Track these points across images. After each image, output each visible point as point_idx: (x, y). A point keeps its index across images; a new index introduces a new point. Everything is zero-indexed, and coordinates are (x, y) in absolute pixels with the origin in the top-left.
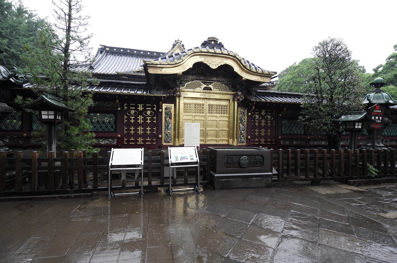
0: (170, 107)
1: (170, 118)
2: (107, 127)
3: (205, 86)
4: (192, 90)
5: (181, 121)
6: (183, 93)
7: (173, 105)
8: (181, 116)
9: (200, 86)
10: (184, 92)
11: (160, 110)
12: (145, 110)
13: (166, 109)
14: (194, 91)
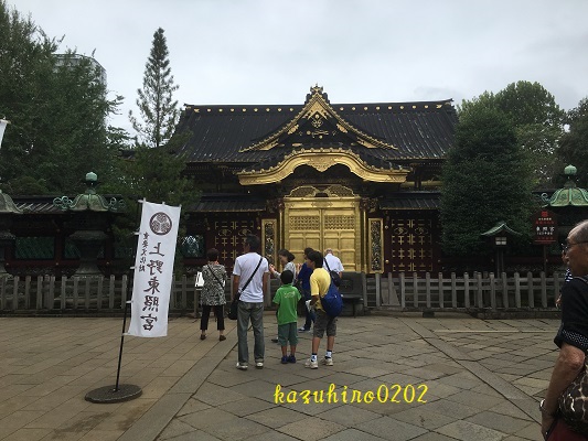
0: (271, 223)
1: (272, 237)
4: (300, 199)
5: (286, 241)
7: (276, 220)
8: (286, 234)
10: (289, 202)
11: (259, 228)
12: (240, 229)
13: (266, 225)
14: (303, 201)
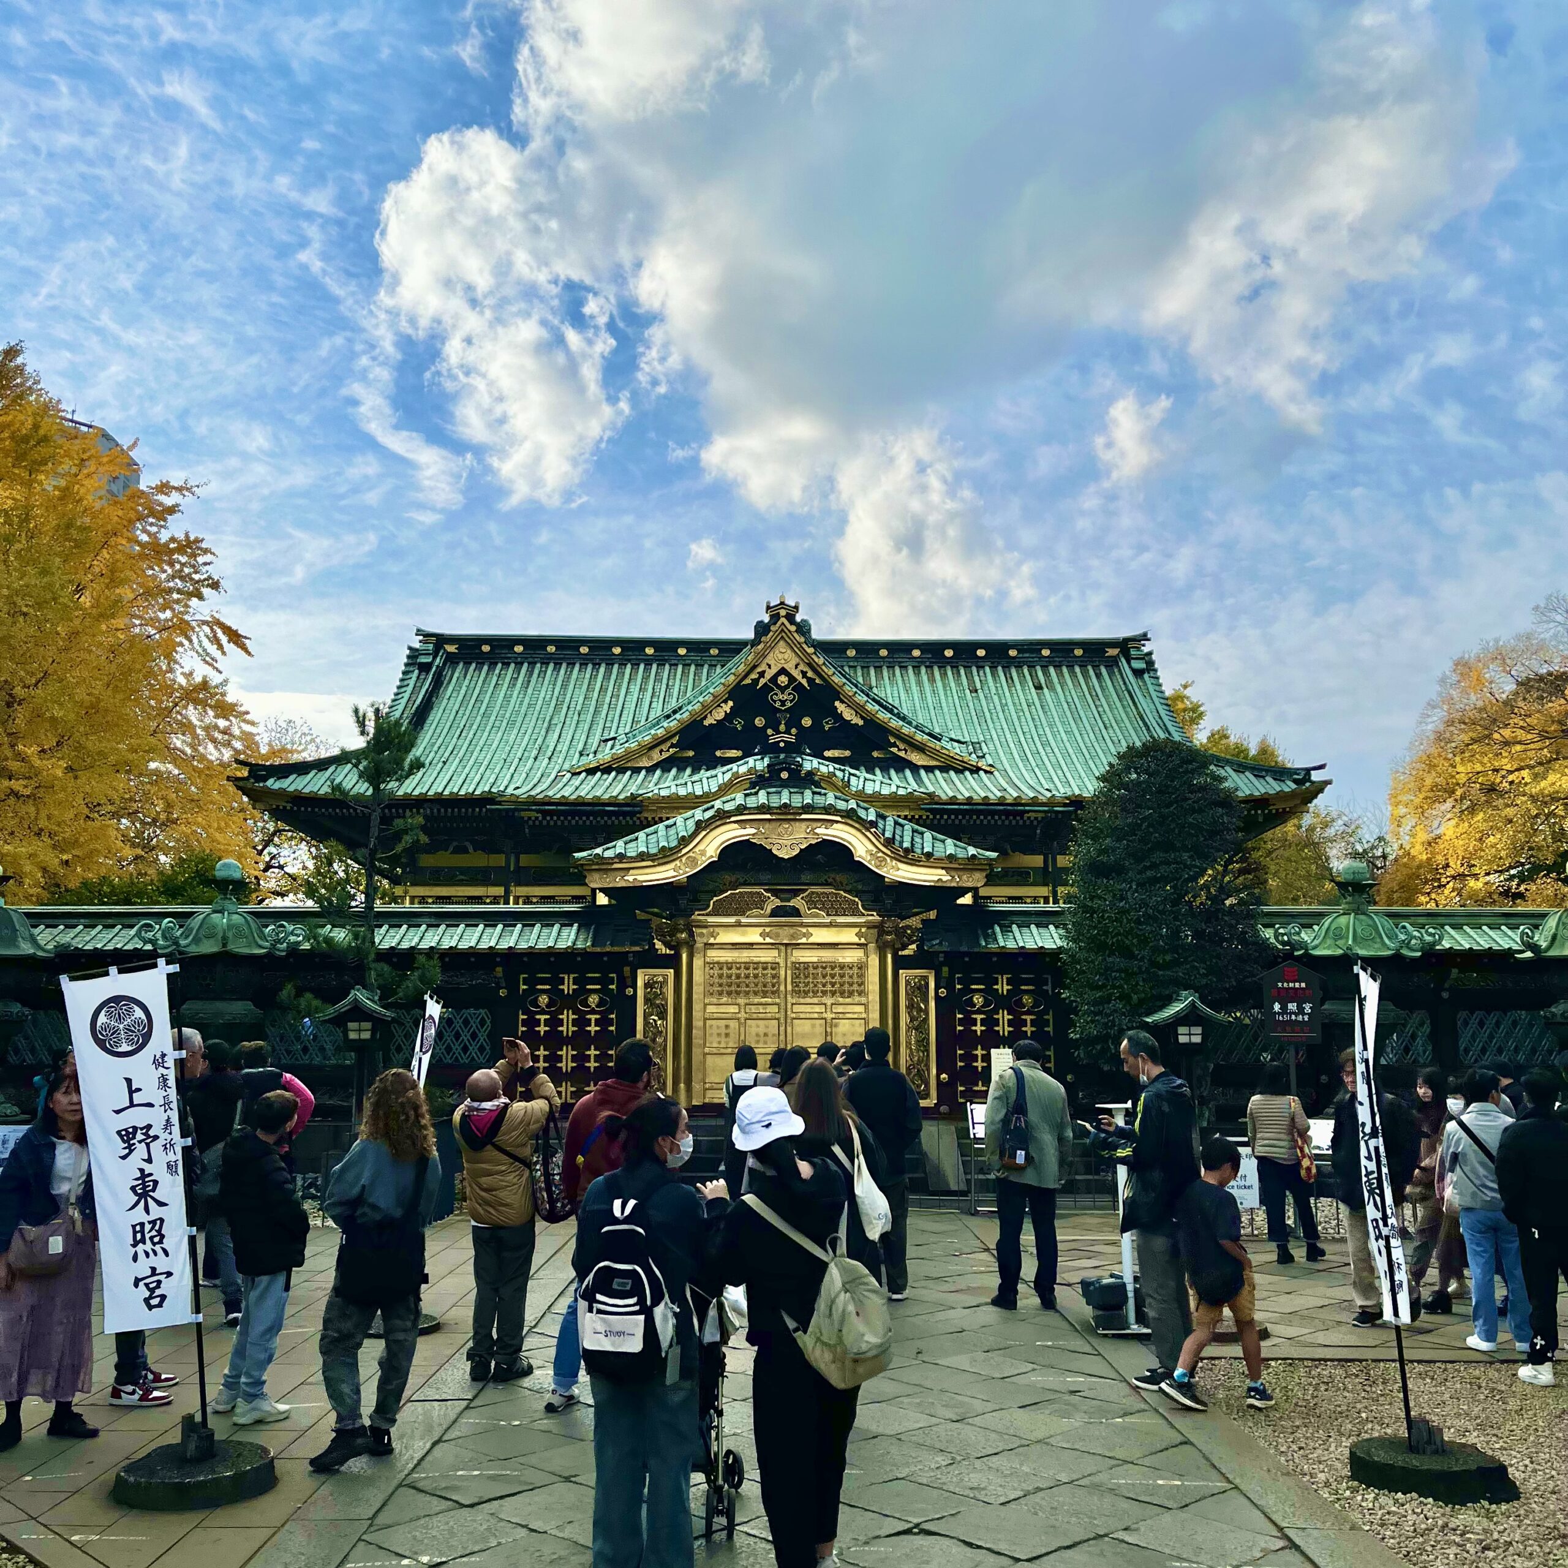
0: (660, 979)
1: (663, 1015)
2: (465, 1049)
3: (774, 902)
4: (732, 920)
5: (697, 1023)
6: (704, 931)
7: (672, 971)
8: (697, 1007)
9: (760, 903)
10: (706, 927)
11: (630, 991)
12: (582, 993)
13: (647, 985)
14: (739, 925)
